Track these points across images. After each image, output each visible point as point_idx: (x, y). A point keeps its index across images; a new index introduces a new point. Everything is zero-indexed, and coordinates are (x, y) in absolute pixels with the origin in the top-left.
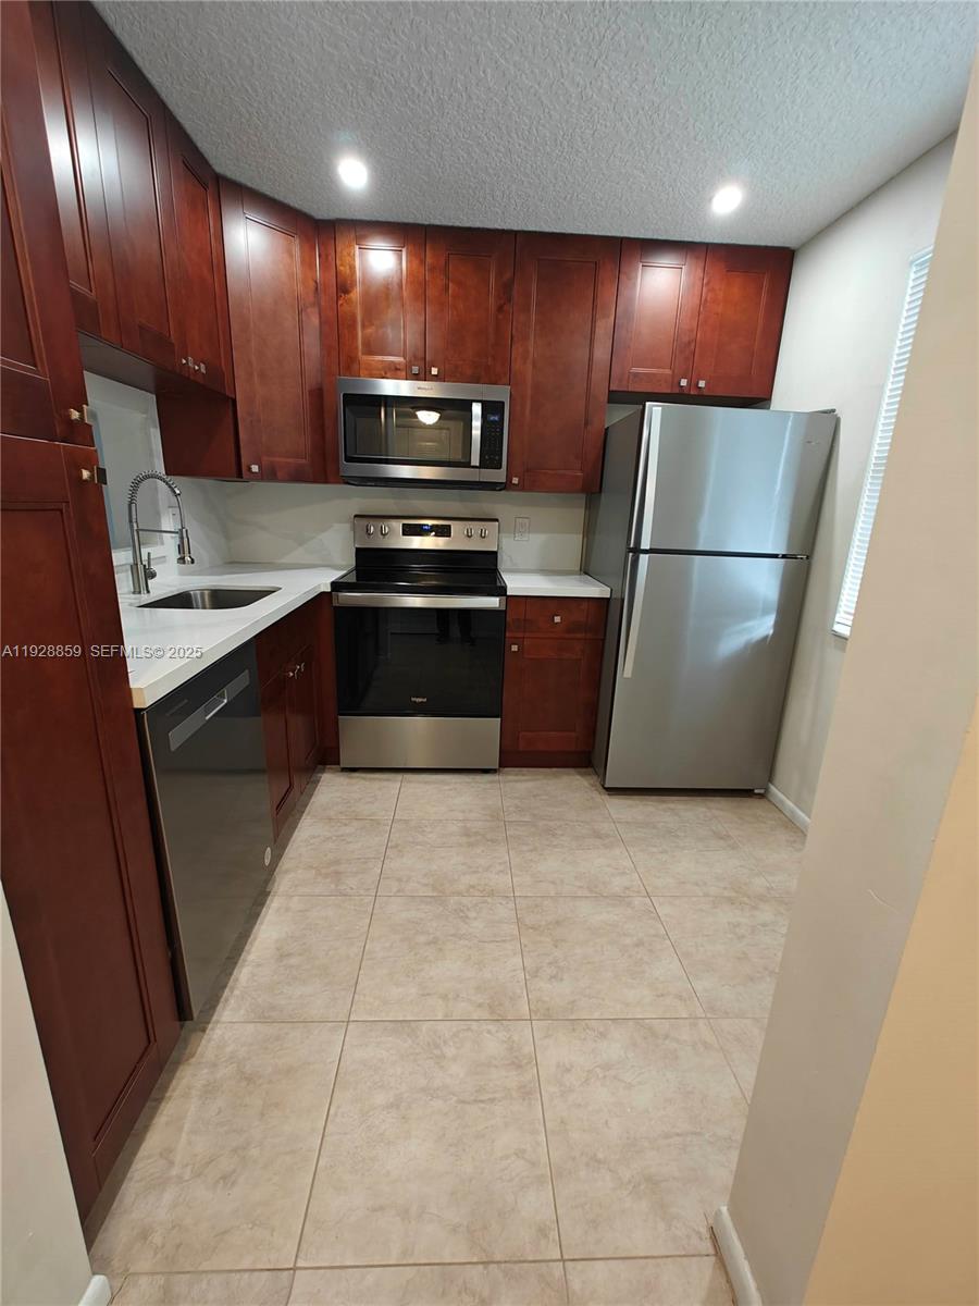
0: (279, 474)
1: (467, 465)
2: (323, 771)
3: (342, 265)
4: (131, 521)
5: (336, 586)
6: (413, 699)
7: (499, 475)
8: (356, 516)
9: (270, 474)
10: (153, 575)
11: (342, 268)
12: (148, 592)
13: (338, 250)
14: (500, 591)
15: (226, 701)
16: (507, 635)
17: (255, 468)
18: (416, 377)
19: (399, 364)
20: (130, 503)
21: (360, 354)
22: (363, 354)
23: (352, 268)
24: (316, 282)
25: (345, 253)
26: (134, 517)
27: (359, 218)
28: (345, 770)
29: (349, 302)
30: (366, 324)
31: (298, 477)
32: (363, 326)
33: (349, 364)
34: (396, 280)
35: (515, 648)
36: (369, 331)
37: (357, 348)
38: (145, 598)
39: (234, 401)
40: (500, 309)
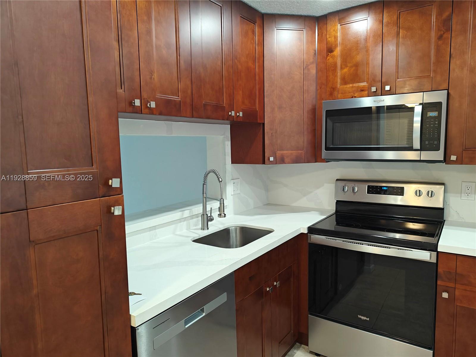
0: (286, 160)
1: (411, 149)
2: (298, 348)
3: (329, 37)
4: (203, 193)
5: (312, 230)
6: (359, 316)
7: (439, 155)
8: (337, 180)
9: (281, 161)
10: (212, 220)
11: (329, 39)
12: (208, 229)
13: (328, 29)
14: (433, 248)
15: (204, 314)
16: (439, 282)
17: (272, 159)
18: (375, 94)
19: (364, 87)
20: (204, 185)
21: (339, 86)
22: (341, 84)
23: (336, 37)
24: (315, 51)
25: (332, 31)
26: (205, 191)
27: (341, 9)
28: (311, 352)
29: (333, 57)
30: (343, 66)
31: (297, 160)
32: (342, 68)
33: (332, 93)
34: (363, 37)
35: (445, 295)
36: (346, 70)
37: (337, 82)
38: (206, 233)
39: (264, 124)
40: (440, 38)
